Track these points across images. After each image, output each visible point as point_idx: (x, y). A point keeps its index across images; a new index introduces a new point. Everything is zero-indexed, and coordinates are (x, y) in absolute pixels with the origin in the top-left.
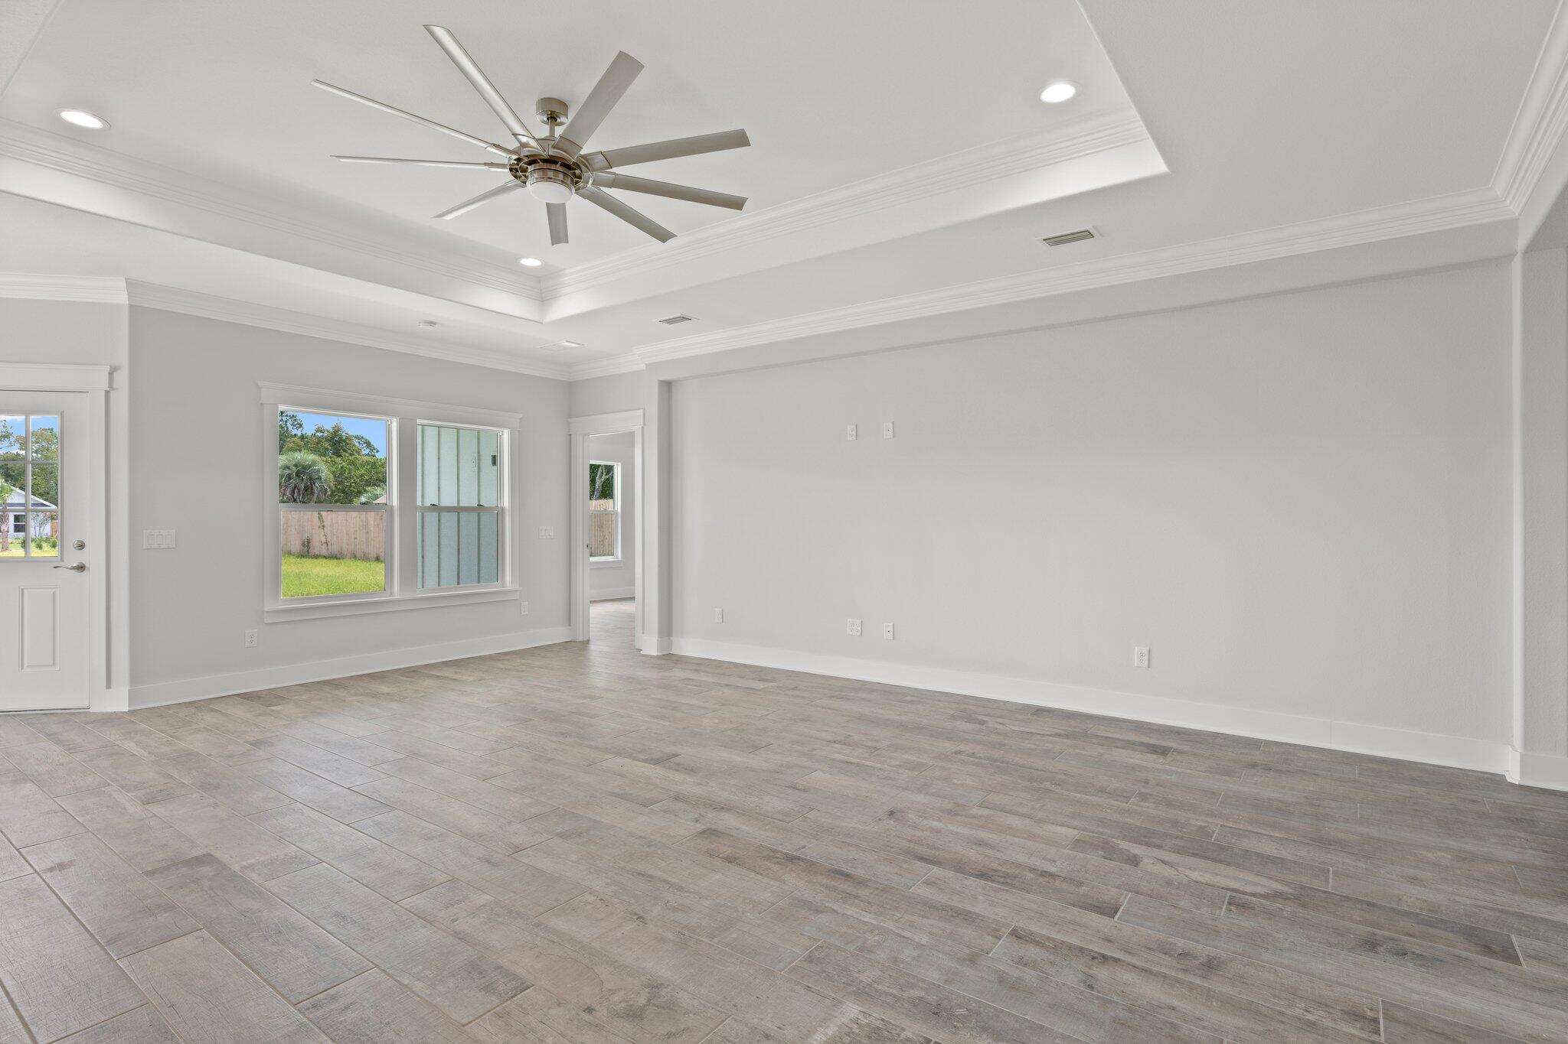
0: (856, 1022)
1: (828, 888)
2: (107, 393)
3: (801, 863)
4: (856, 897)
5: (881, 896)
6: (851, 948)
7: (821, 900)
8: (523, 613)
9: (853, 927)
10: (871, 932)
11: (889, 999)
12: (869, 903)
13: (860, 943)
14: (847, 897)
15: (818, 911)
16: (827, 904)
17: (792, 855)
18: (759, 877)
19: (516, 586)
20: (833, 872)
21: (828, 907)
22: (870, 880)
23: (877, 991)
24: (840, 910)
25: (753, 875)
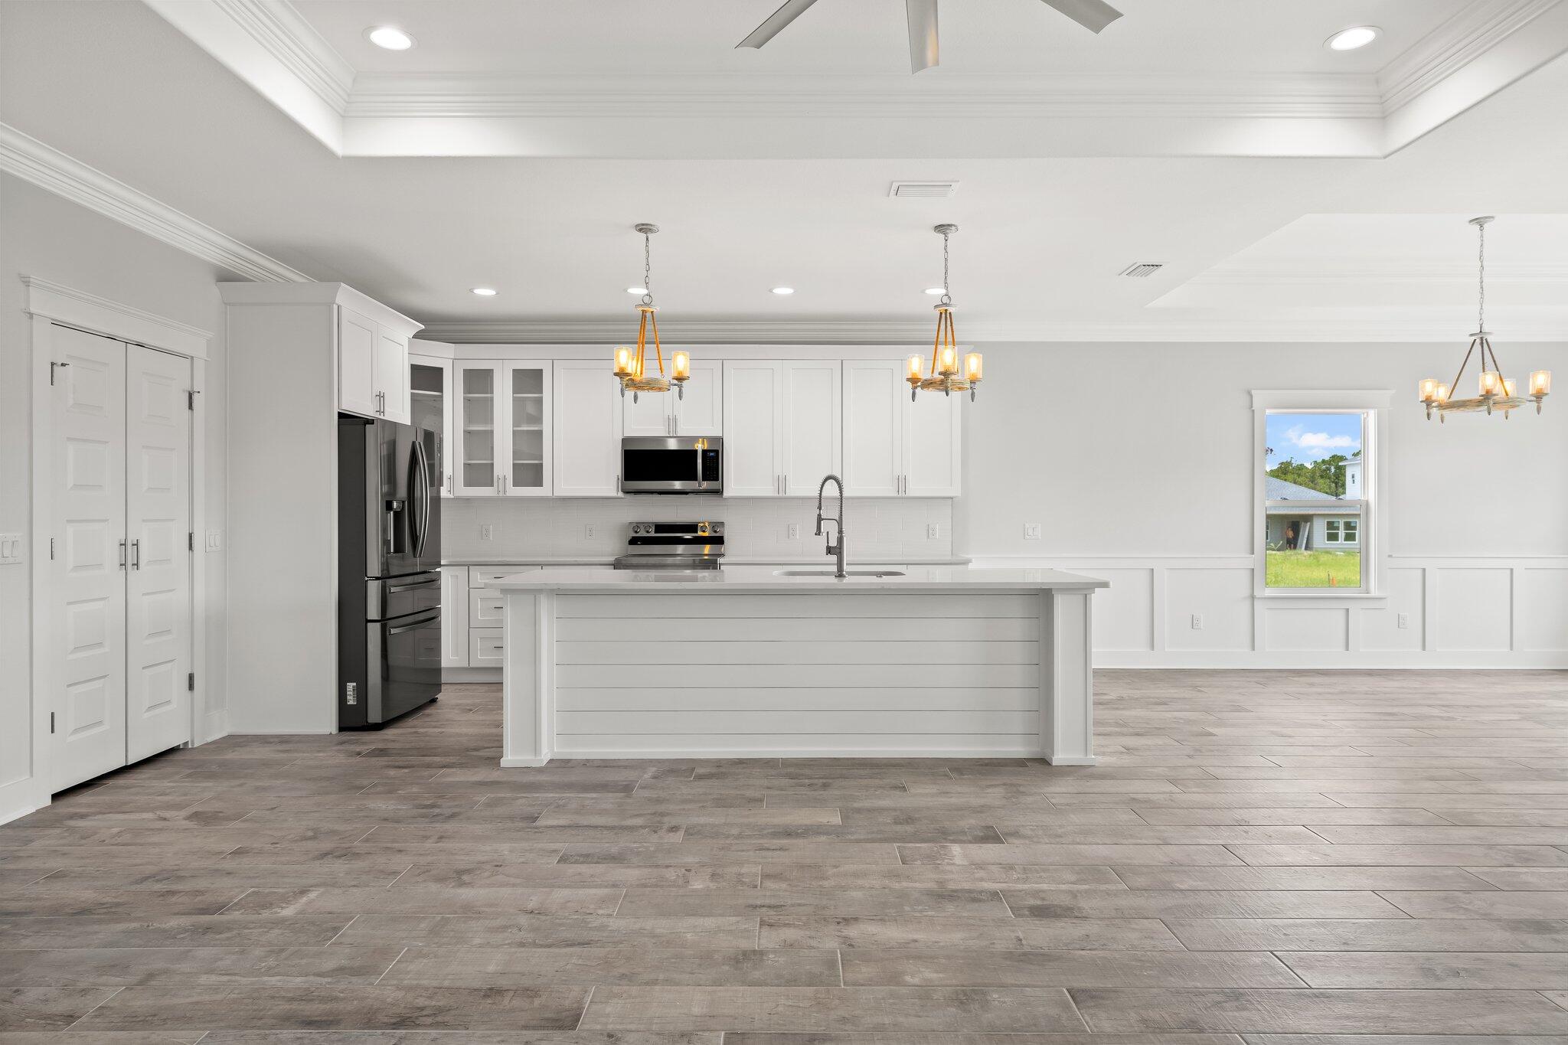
0: (282, 908)
1: (336, 999)
3: (386, 1020)
4: (292, 999)
5: (255, 1010)
6: (292, 949)
7: (339, 981)
9: (294, 966)
10: (270, 968)
11: (252, 925)
12: (273, 998)
13: (284, 955)
14: (306, 996)
15: (341, 970)
16: (330, 980)
17: (407, 1027)
18: (435, 983)
20: (332, 1021)
21: (329, 976)
22: (272, 1027)
23: (265, 927)
24: (311, 978)
25: (446, 983)
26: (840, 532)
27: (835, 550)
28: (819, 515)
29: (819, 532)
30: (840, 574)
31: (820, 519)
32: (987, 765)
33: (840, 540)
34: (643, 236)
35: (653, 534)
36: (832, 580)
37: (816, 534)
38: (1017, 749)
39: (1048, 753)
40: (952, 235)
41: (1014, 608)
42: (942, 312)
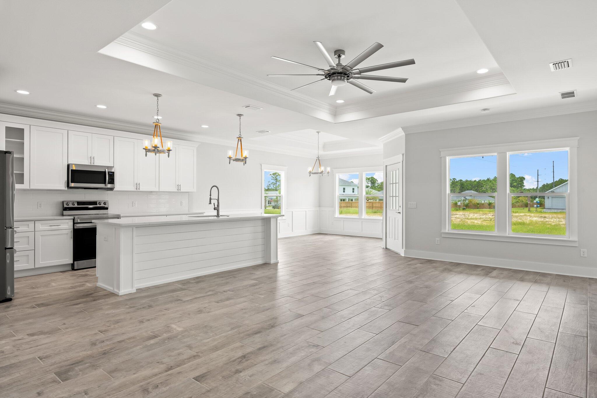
2: (403, 161)
19: (575, 239)
26: (218, 203)
27: (217, 209)
28: (210, 198)
29: (210, 203)
30: (218, 215)
31: (210, 199)
32: (258, 266)
33: (218, 206)
34: (156, 98)
35: (76, 206)
36: (216, 218)
37: (209, 204)
38: (260, 262)
39: (268, 261)
40: (242, 117)
41: (260, 223)
42: (240, 139)
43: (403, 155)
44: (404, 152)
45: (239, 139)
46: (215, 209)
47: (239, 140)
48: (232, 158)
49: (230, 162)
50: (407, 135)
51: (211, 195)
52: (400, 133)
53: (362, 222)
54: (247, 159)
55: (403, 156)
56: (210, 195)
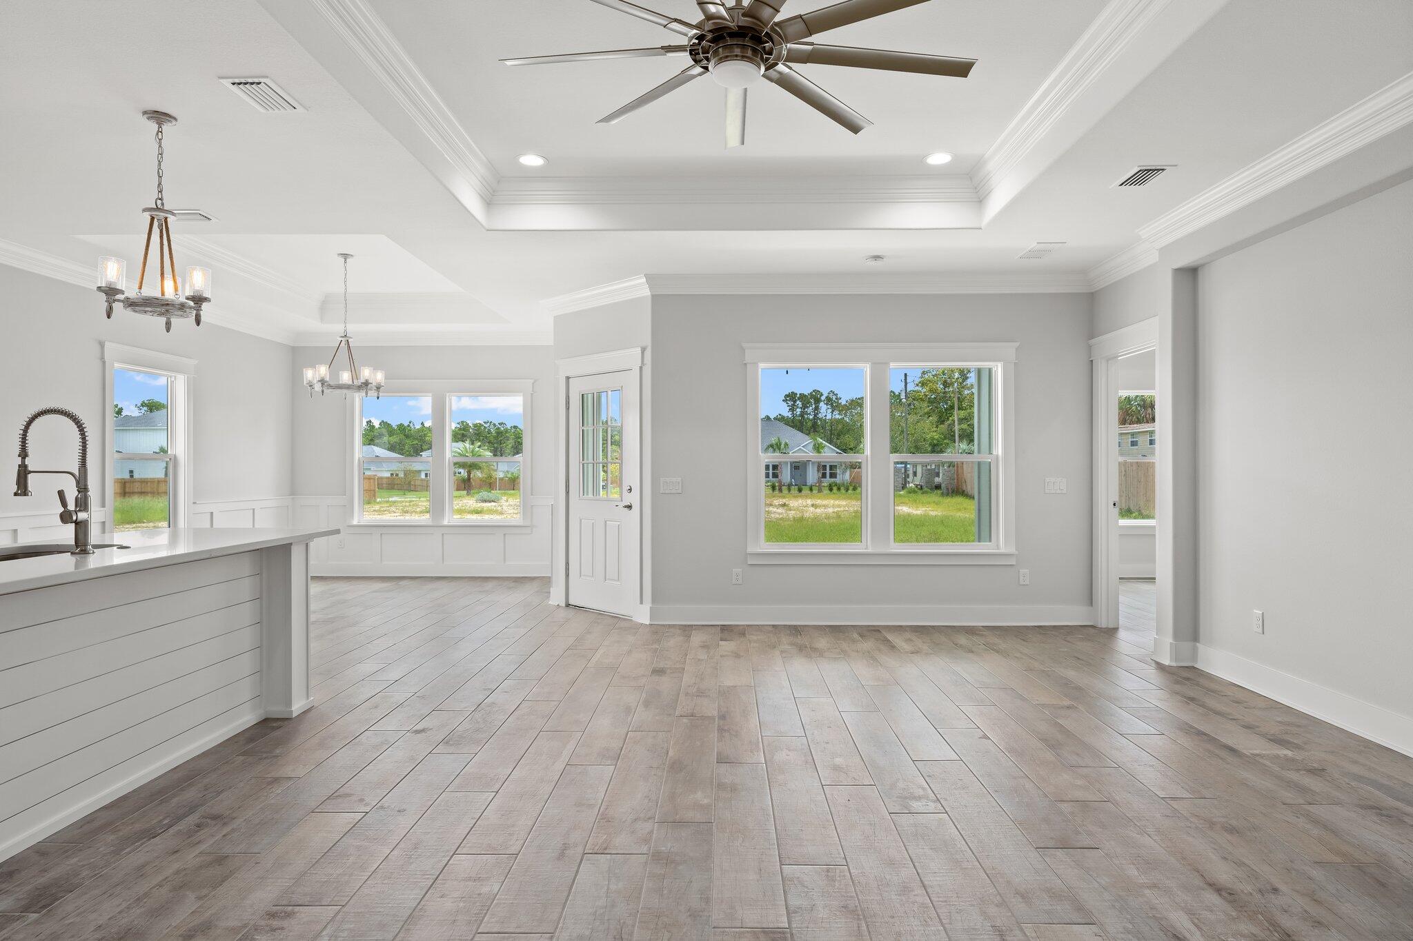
2: (641, 368)
8: (1022, 583)
19: (1012, 550)
26: (83, 489)
28: (23, 466)
29: (22, 490)
30: (82, 547)
31: (24, 471)
33: (82, 501)
38: (246, 719)
39: (276, 710)
40: (166, 127)
41: (245, 567)
42: (159, 220)
43: (643, 350)
44: (647, 341)
45: (152, 219)
46: (65, 517)
47: (156, 223)
48: (122, 292)
49: (111, 308)
50: (655, 297)
51: (24, 454)
52: (639, 288)
53: (443, 534)
54: (205, 306)
55: (643, 353)
56: (17, 450)
